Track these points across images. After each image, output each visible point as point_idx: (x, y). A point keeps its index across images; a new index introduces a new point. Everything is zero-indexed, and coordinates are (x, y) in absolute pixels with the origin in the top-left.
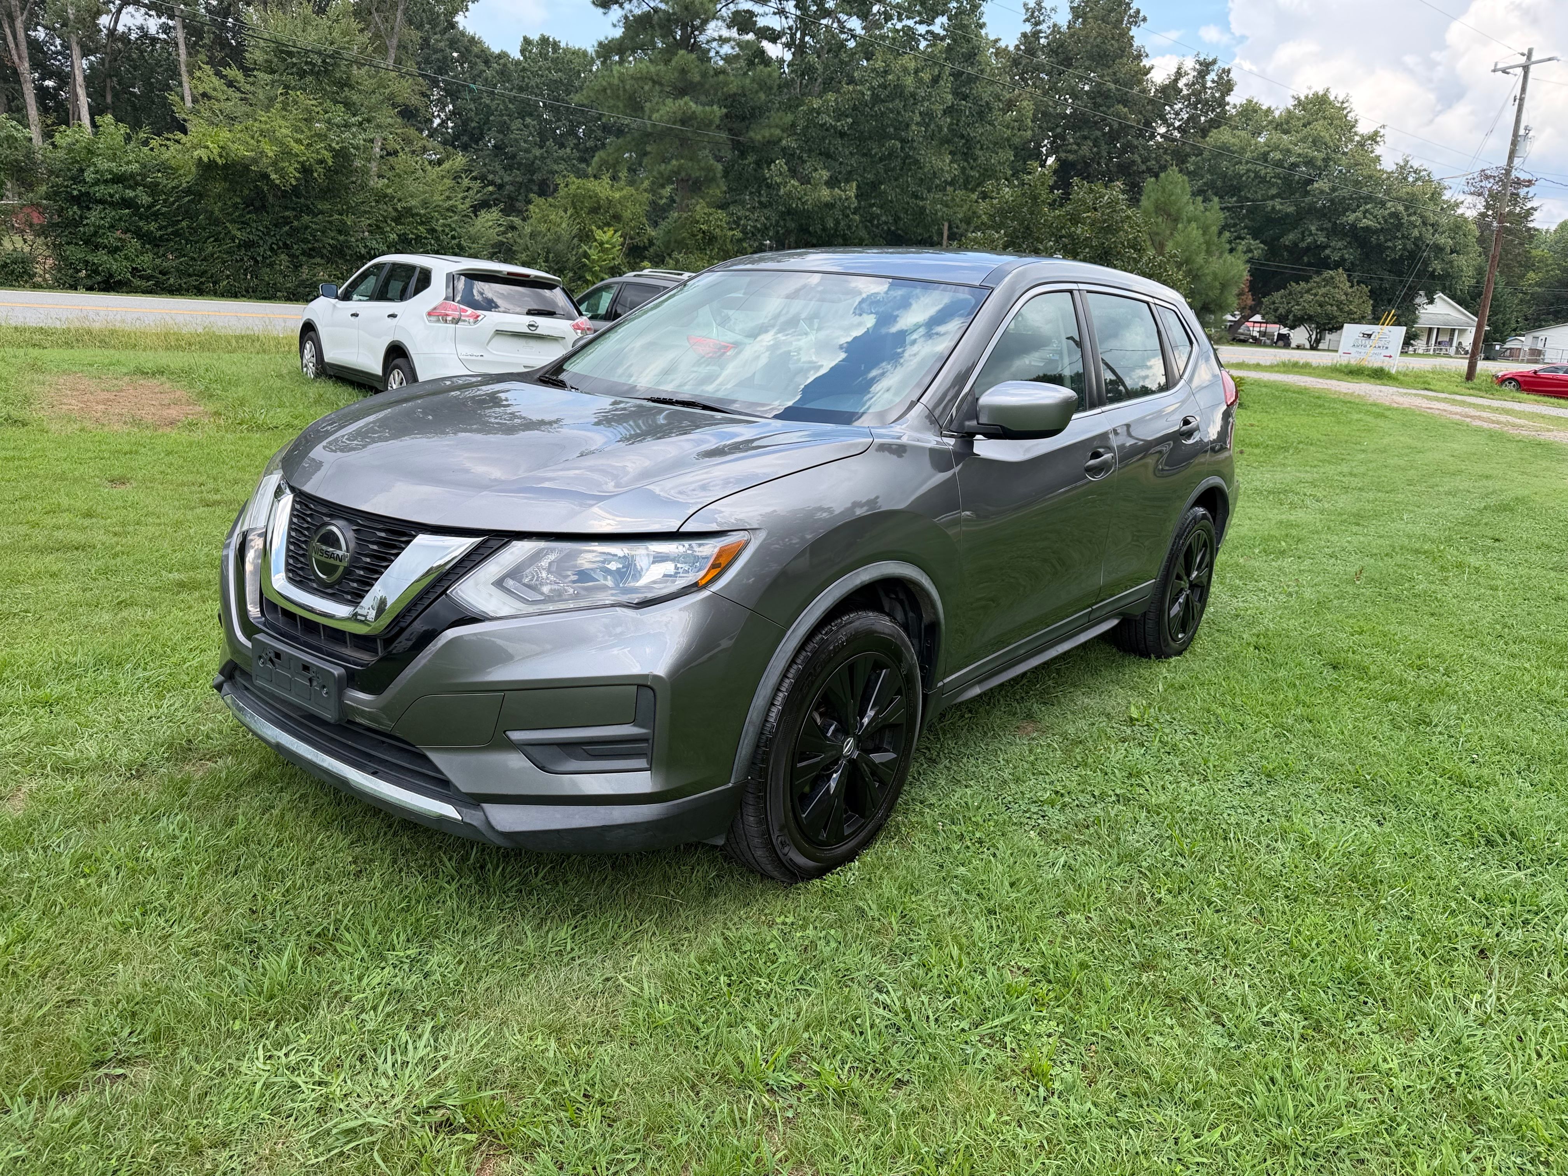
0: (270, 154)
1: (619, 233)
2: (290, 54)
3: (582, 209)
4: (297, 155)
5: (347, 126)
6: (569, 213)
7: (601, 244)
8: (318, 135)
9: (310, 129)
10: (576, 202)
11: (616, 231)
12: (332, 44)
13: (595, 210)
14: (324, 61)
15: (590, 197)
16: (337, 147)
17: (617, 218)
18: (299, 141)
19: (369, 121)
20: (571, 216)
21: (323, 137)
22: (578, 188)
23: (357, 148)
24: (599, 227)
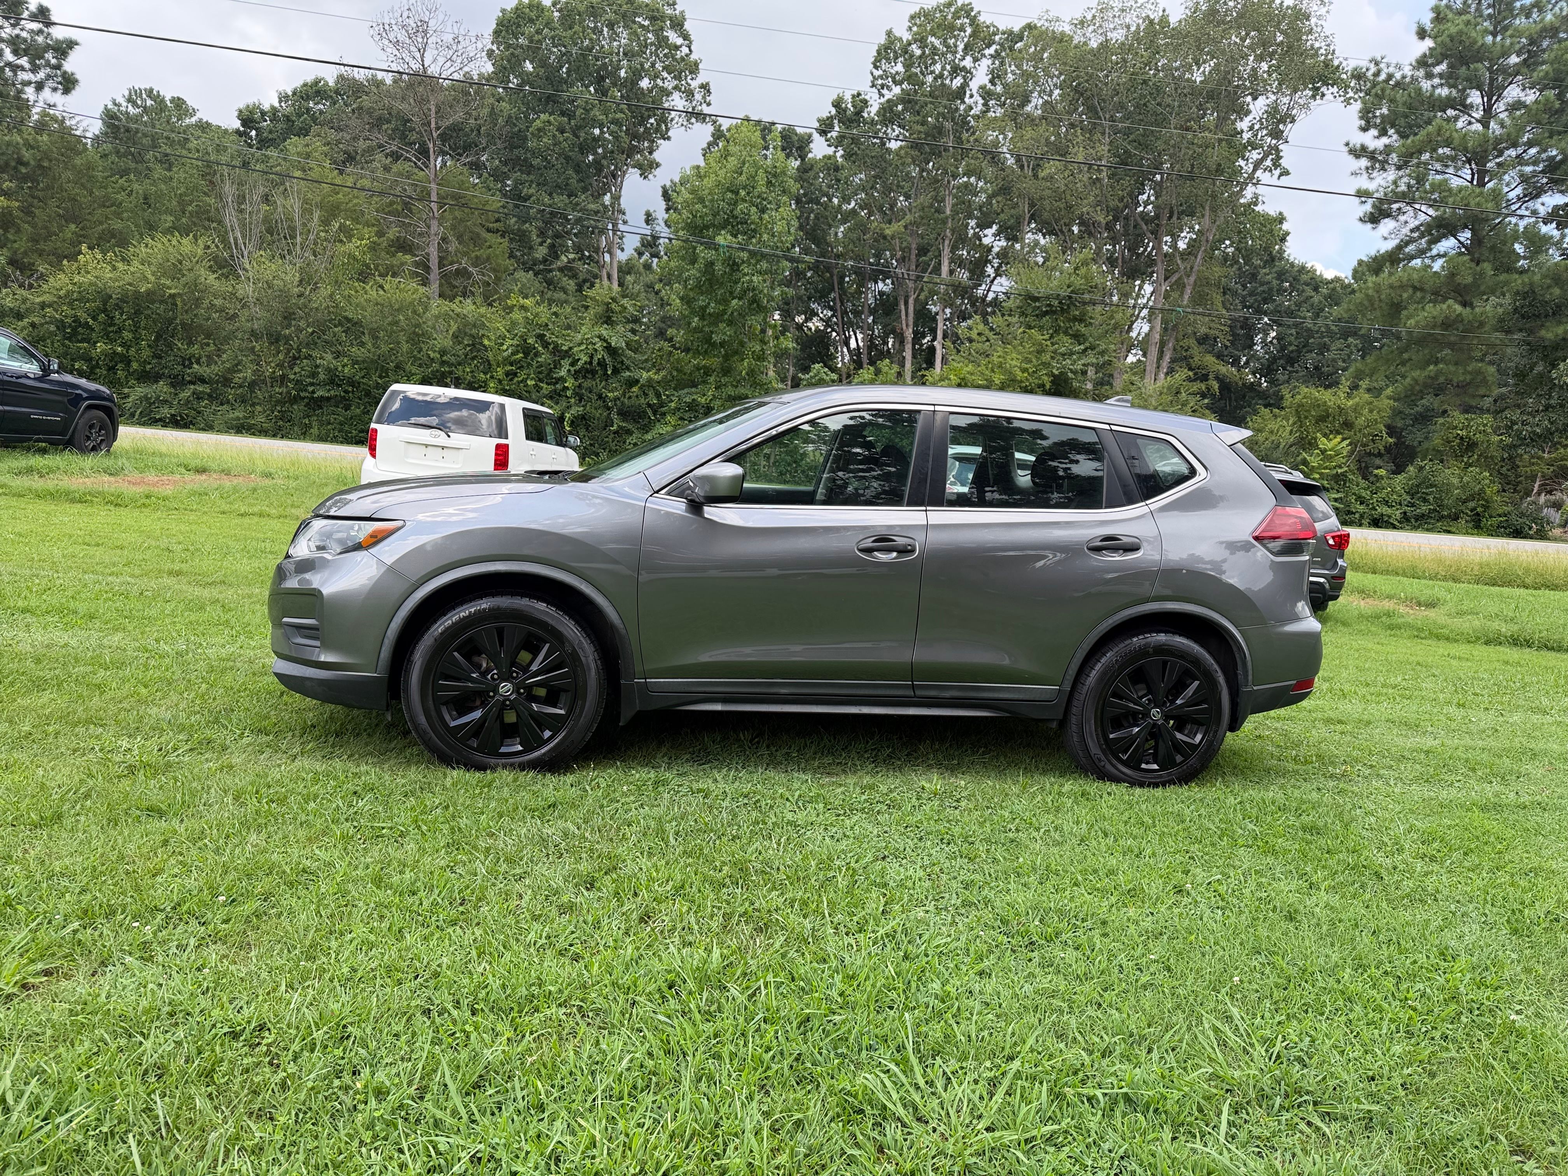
0: (997, 382)
1: (1347, 442)
2: (1037, 299)
3: (1306, 418)
4: (1021, 382)
5: (1072, 353)
6: (1291, 422)
7: (1323, 452)
8: (1044, 364)
9: (1038, 359)
10: (1300, 412)
11: (1343, 439)
12: (1069, 287)
13: (1322, 419)
14: (1060, 303)
15: (1319, 406)
16: (1056, 373)
17: (1348, 425)
18: (1024, 370)
19: (1092, 348)
20: (1294, 423)
21: (1046, 365)
22: (1305, 397)
23: (1074, 372)
24: (1325, 435)
